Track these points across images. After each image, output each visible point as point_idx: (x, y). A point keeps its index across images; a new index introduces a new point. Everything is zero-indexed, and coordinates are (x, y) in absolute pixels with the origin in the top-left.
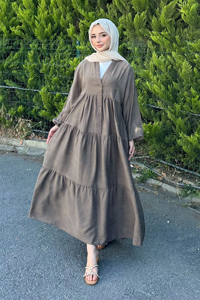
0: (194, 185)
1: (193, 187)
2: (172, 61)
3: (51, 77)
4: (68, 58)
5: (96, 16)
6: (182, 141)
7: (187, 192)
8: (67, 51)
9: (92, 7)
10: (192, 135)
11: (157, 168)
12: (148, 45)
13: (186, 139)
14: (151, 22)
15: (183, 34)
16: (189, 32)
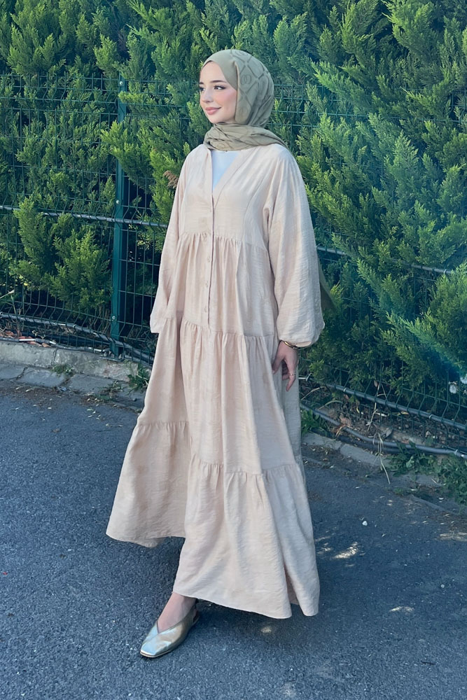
0: (420, 444)
1: (418, 450)
2: (368, 136)
3: (46, 172)
4: (94, 123)
5: (173, 20)
6: (394, 332)
7: (405, 463)
10: (418, 319)
11: (328, 405)
12: (308, 95)
13: (405, 330)
14: (318, 39)
15: (394, 71)
16: (410, 68)
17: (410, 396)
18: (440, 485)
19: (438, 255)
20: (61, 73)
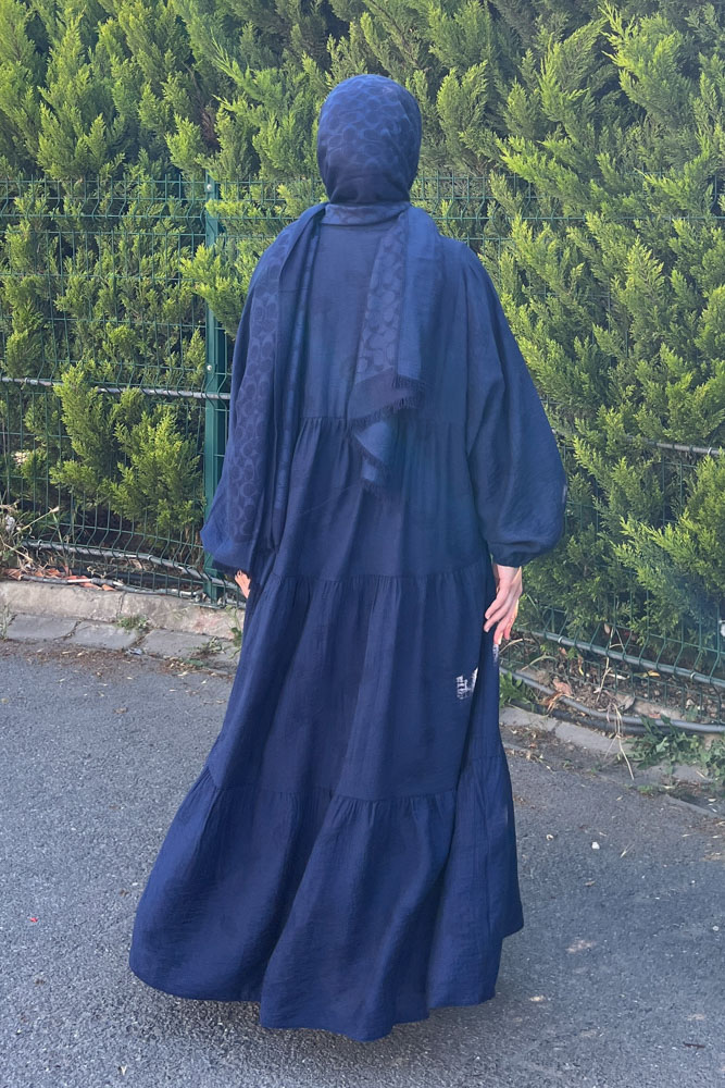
0: (678, 718)
1: (675, 727)
2: (586, 247)
3: (101, 326)
4: (170, 249)
5: (284, 86)
6: (633, 547)
7: (654, 747)
8: (166, 223)
9: (266, 49)
10: (669, 525)
11: (535, 664)
12: (493, 190)
13: (649, 543)
14: (505, 103)
15: (625, 146)
16: (648, 140)
17: (660, 645)
18: (710, 780)
19: (698, 426)
20: (119, 174)
